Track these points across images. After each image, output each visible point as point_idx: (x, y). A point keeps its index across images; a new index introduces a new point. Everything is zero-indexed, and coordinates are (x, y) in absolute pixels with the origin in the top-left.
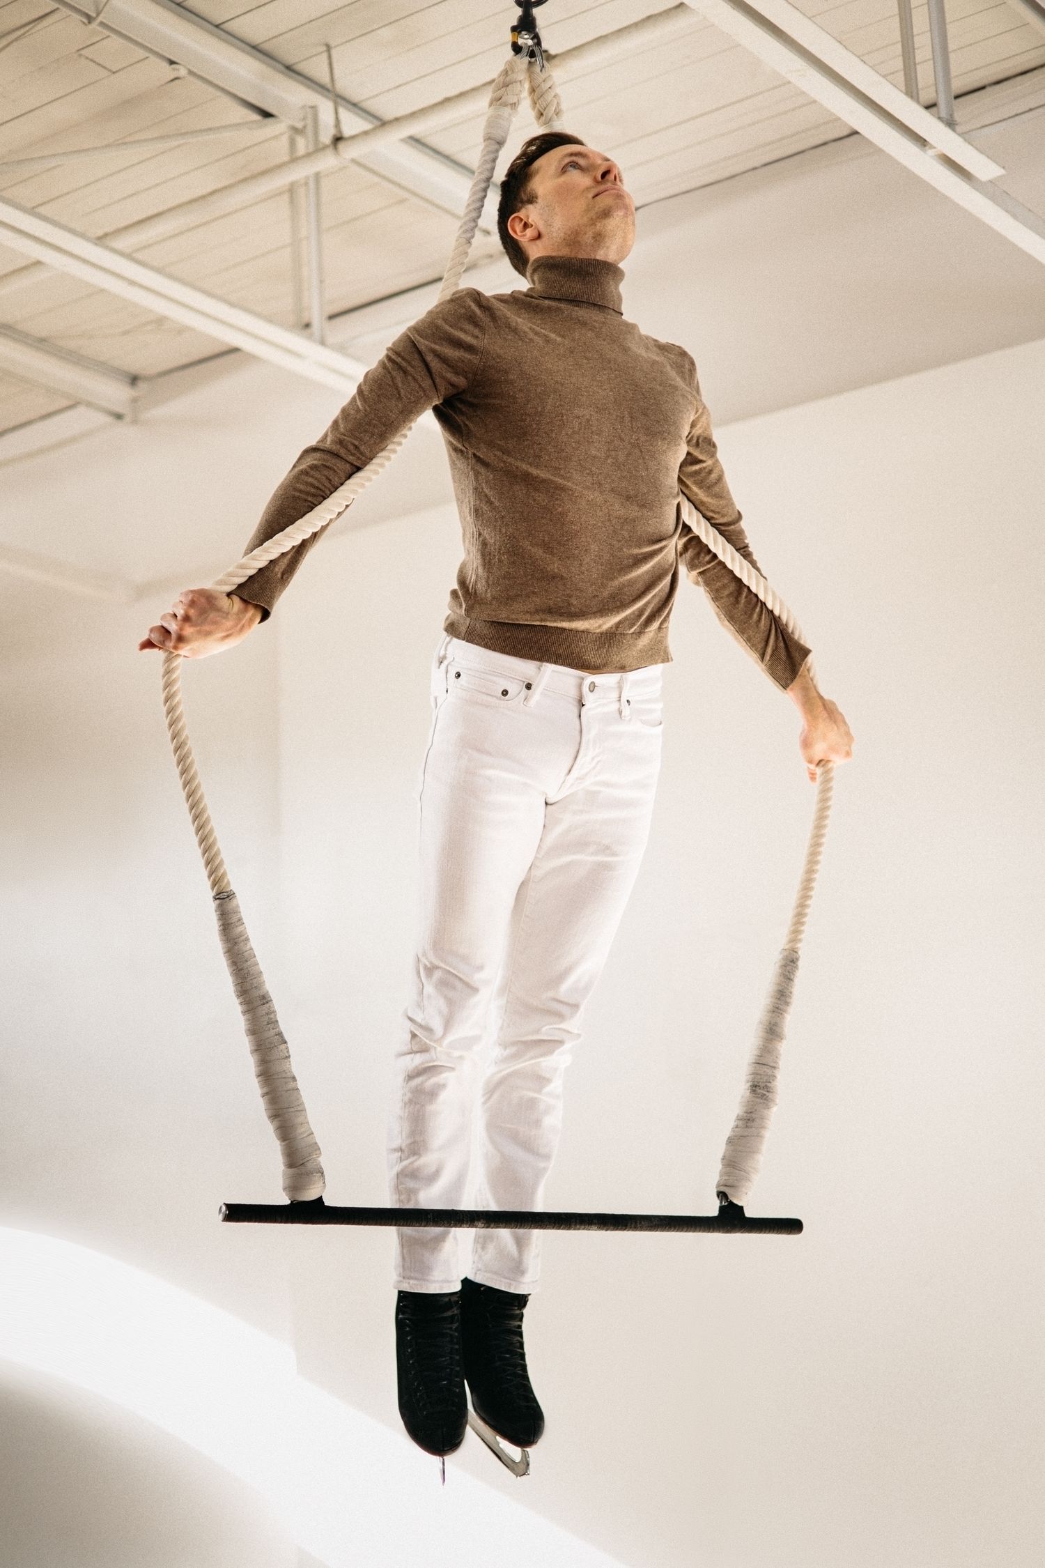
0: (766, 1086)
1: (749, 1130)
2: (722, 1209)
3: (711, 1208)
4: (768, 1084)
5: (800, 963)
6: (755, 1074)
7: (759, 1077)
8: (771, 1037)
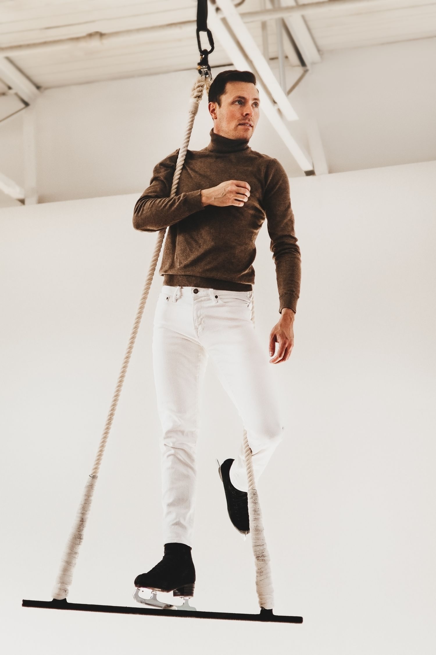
0: (262, 555)
1: (262, 577)
2: (262, 611)
3: (257, 611)
4: (263, 554)
5: (258, 493)
6: (255, 551)
7: (258, 552)
8: (257, 532)
